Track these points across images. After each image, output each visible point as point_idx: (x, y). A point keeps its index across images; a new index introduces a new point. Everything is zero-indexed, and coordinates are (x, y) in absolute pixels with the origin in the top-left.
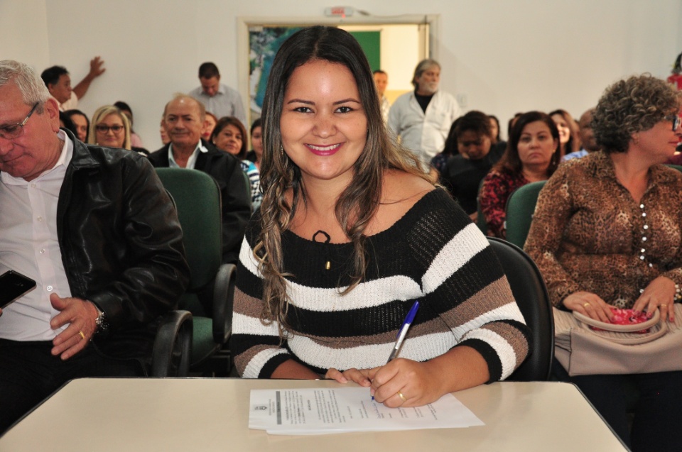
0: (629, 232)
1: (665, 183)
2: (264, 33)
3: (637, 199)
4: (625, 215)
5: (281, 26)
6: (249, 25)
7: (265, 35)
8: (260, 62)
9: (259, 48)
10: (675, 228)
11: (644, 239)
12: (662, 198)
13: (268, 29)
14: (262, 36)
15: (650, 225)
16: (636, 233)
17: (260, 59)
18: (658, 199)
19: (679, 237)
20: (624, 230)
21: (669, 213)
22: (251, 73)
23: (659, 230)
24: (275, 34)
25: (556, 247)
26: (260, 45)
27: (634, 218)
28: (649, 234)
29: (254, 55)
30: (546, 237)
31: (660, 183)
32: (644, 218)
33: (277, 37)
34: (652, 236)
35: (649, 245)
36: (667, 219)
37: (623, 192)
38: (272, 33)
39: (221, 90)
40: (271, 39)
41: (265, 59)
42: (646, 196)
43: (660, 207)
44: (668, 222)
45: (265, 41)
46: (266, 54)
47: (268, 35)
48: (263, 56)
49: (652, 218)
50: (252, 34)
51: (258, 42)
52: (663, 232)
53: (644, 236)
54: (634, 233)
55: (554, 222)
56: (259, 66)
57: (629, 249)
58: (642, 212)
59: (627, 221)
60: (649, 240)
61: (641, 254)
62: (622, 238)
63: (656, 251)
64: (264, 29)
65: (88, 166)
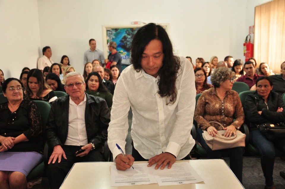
0: (219, 110)
1: (231, 94)
3: (222, 100)
4: (218, 105)
5: (117, 28)
9: (110, 35)
10: (231, 107)
11: (223, 111)
12: (229, 99)
13: (113, 29)
14: (111, 31)
15: (224, 107)
16: (220, 109)
17: (110, 39)
18: (228, 100)
19: (233, 110)
20: (217, 109)
21: (231, 103)
23: (227, 108)
24: (115, 31)
25: (203, 114)
27: (220, 106)
28: (224, 109)
29: (108, 38)
30: (199, 112)
31: (229, 94)
32: (223, 105)
34: (225, 110)
35: (224, 112)
36: (230, 105)
37: (218, 99)
39: (96, 49)
41: (112, 39)
42: (224, 98)
43: (228, 102)
44: (229, 106)
45: (112, 33)
46: (112, 37)
47: (113, 31)
49: (225, 105)
52: (228, 109)
53: (223, 110)
54: (220, 110)
55: (201, 107)
57: (219, 114)
58: (222, 104)
59: (218, 107)
60: (224, 111)
61: (223, 115)
62: (217, 111)
63: (227, 114)
65: (92, 102)
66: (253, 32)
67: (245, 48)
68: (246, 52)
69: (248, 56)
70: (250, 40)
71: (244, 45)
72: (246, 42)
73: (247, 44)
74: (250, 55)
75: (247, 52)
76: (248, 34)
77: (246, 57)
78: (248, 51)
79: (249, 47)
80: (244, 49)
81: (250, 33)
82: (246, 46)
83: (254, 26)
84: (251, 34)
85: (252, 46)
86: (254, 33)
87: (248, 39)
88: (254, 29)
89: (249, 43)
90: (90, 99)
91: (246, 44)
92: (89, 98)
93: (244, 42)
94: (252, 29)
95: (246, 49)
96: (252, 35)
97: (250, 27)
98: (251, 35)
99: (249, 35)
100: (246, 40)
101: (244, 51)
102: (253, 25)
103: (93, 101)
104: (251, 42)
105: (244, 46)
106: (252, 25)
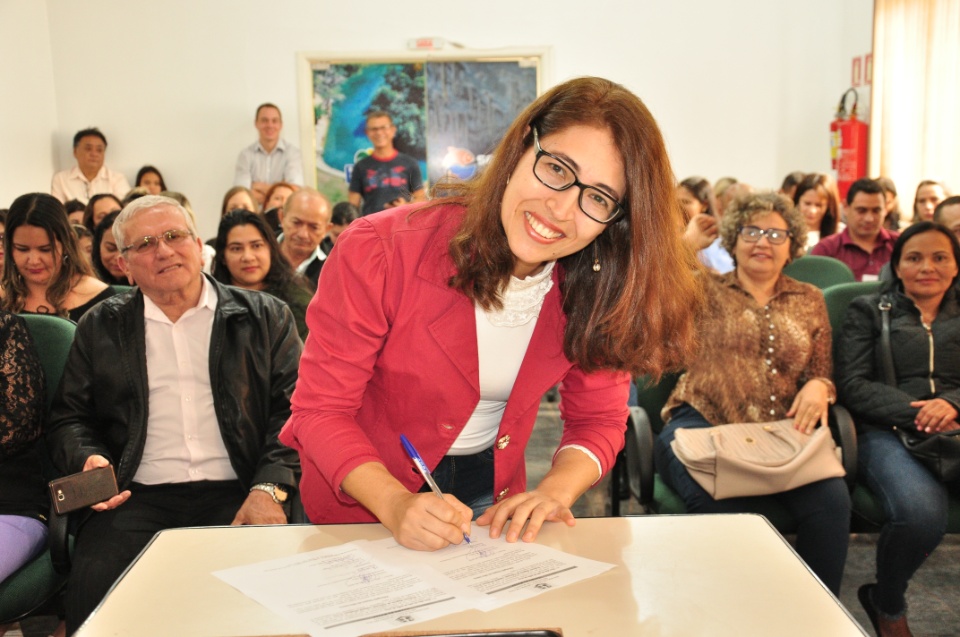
2: (332, 71)
5: (352, 62)
6: (312, 62)
7: (333, 74)
8: (327, 109)
9: (325, 90)
10: (804, 333)
11: (772, 337)
13: (337, 67)
14: (329, 75)
15: (777, 327)
17: (327, 105)
21: (797, 319)
22: (316, 122)
24: (346, 73)
26: (327, 87)
28: (776, 334)
29: (319, 100)
33: (348, 76)
34: (779, 336)
36: (794, 324)
38: (342, 71)
40: (341, 78)
41: (333, 105)
44: (795, 327)
45: (332, 82)
46: (334, 98)
47: (337, 74)
48: (331, 101)
50: (316, 73)
51: (324, 83)
52: (790, 335)
56: (326, 113)
60: (777, 340)
64: (331, 66)
65: (236, 311)
66: (869, 78)
67: (838, 137)
68: (839, 153)
69: (847, 170)
70: (855, 107)
71: (834, 127)
72: (841, 120)
73: (843, 123)
74: (854, 165)
75: (844, 154)
76: (848, 85)
77: (840, 173)
78: (846, 151)
79: (853, 133)
80: (832, 142)
81: (856, 81)
82: (839, 132)
83: (870, 57)
84: (858, 85)
85: (864, 130)
86: (870, 82)
87: (849, 107)
88: (869, 65)
89: (854, 120)
90: (228, 301)
91: (840, 124)
92: (226, 296)
93: (831, 116)
94: (863, 67)
95: (839, 141)
96: (863, 90)
97: (856, 61)
98: (858, 90)
99: (852, 89)
100: (842, 108)
101: (834, 150)
102: (868, 51)
103: (243, 309)
104: (861, 118)
105: (834, 134)
106: (863, 52)
